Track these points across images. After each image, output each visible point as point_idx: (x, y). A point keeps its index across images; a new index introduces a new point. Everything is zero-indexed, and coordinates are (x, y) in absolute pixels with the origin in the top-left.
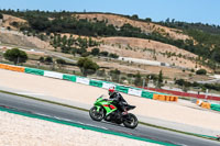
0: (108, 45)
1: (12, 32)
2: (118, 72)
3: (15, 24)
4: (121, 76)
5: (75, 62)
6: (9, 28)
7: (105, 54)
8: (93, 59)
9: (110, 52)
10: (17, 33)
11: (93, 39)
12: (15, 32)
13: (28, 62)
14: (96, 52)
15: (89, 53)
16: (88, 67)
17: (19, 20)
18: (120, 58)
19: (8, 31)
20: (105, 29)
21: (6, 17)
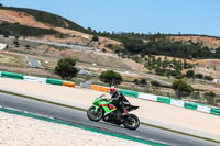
0: (203, 67)
1: (107, 54)
2: (213, 95)
3: (110, 46)
4: (216, 98)
5: (170, 84)
6: (104, 50)
7: (200, 76)
8: (188, 81)
9: (204, 74)
10: (112, 55)
11: (188, 61)
12: (110, 54)
13: (122, 84)
14: (190, 75)
15: (184, 76)
16: (182, 89)
17: (114, 42)
18: (215, 81)
19: (103, 54)
20: (200, 52)
21: (101, 39)
